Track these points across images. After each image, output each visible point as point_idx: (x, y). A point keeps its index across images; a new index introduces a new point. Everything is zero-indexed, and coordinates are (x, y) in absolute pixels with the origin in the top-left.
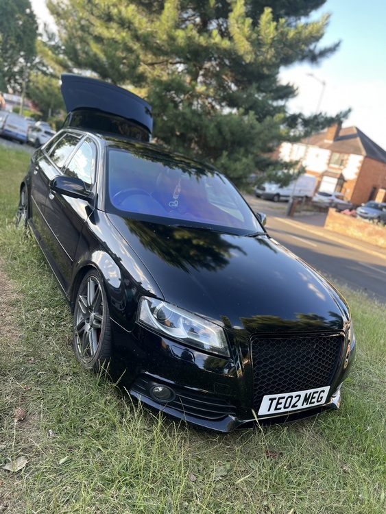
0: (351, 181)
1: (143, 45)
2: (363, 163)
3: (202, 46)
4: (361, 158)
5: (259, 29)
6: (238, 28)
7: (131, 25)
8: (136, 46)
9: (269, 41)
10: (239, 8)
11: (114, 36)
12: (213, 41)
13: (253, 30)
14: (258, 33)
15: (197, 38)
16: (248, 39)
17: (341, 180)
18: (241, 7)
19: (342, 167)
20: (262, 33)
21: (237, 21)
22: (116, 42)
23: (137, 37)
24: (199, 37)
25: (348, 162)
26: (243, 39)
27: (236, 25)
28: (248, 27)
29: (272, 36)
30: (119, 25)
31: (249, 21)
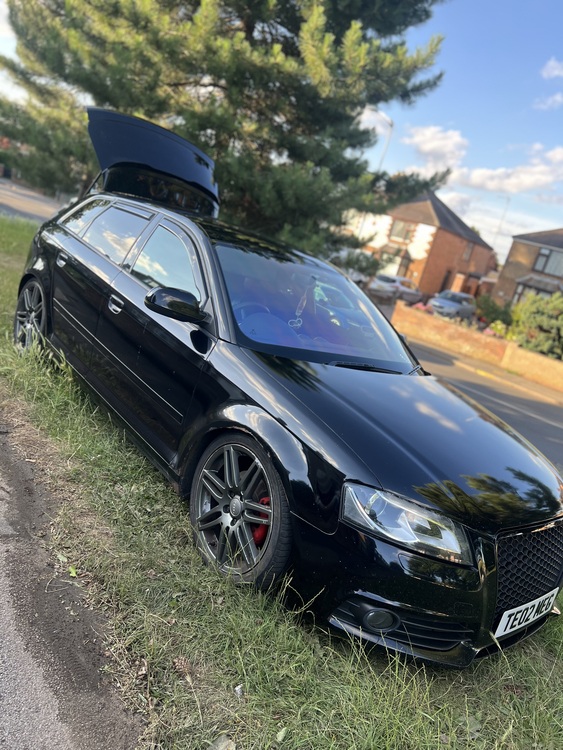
0: (420, 261)
1: (166, 55)
2: (436, 236)
3: (254, 66)
4: (432, 230)
5: (342, 50)
6: (313, 46)
7: (149, 25)
8: (156, 57)
9: (358, 70)
10: (316, 17)
11: (123, 39)
12: (272, 60)
13: (335, 51)
14: (341, 57)
15: (248, 54)
16: (326, 63)
17: (407, 259)
18: (319, 16)
19: (407, 241)
20: (347, 57)
21: (312, 36)
22: (126, 48)
23: (158, 44)
24: (252, 51)
25: (416, 234)
26: (319, 62)
27: (310, 42)
28: (329, 46)
29: (362, 63)
30: (131, 24)
31: (330, 38)
